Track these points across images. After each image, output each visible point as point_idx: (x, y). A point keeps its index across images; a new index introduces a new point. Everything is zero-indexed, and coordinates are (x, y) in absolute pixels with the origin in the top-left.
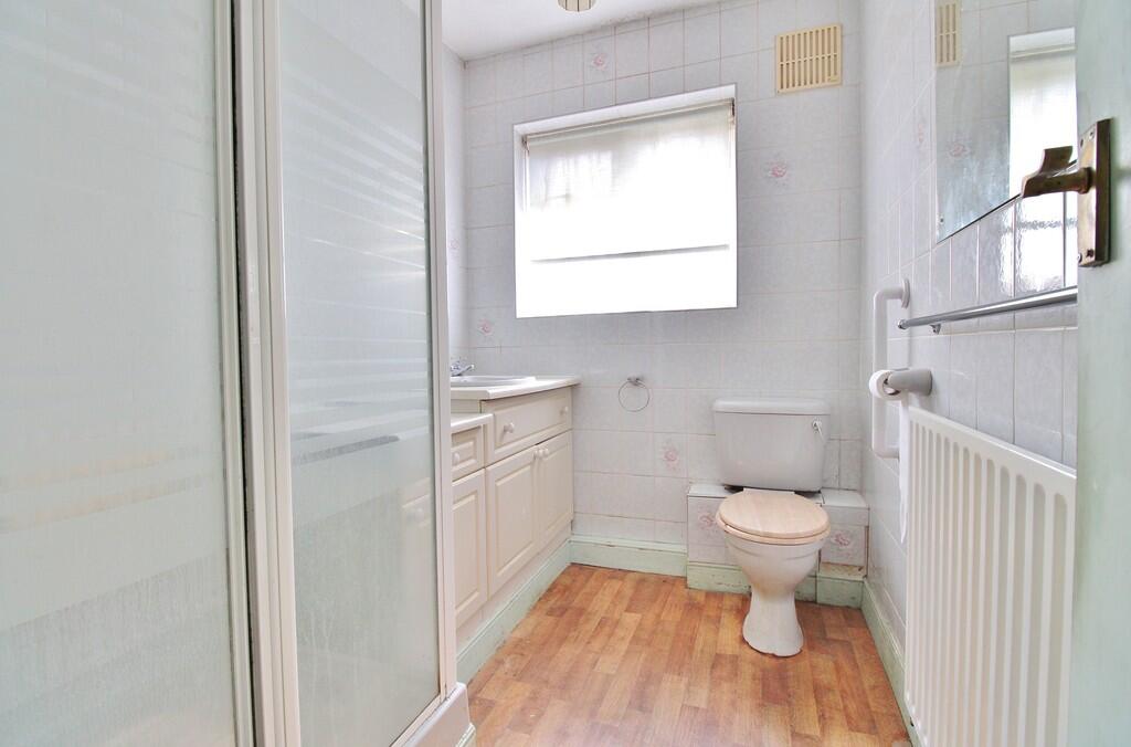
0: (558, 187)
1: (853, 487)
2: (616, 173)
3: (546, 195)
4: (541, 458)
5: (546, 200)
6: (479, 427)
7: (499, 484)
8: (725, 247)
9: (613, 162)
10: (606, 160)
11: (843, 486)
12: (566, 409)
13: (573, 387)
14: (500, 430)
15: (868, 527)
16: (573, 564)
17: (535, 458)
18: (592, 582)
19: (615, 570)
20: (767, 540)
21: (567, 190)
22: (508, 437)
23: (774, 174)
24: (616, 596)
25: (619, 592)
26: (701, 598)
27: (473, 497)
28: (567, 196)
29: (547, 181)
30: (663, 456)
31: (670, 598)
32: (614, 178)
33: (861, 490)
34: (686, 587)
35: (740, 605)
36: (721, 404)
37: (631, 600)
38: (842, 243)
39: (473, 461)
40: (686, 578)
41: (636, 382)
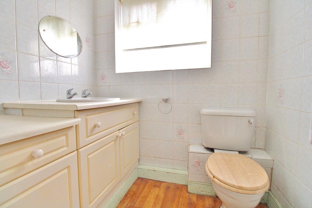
0: (134, 19)
1: (261, 147)
2: (158, 12)
3: (129, 21)
4: (120, 137)
5: (129, 24)
6: (72, 127)
7: (89, 157)
8: (205, 43)
9: (157, 7)
10: (154, 7)
11: (256, 147)
12: (135, 112)
13: (139, 103)
14: (90, 126)
15: (272, 168)
16: (139, 178)
17: (117, 137)
18: (146, 189)
19: (156, 181)
20: (240, 191)
21: (138, 19)
22: (97, 130)
23: (229, 6)
24: (156, 198)
25: (157, 196)
26: (194, 199)
27: (66, 170)
28: (138, 22)
29: (129, 16)
30: (177, 133)
31: (181, 199)
32: (157, 13)
33: (265, 149)
34: (187, 192)
35: (213, 204)
36: (205, 111)
37: (163, 201)
38: (259, 37)
39: (65, 149)
40: (187, 186)
41: (166, 101)
